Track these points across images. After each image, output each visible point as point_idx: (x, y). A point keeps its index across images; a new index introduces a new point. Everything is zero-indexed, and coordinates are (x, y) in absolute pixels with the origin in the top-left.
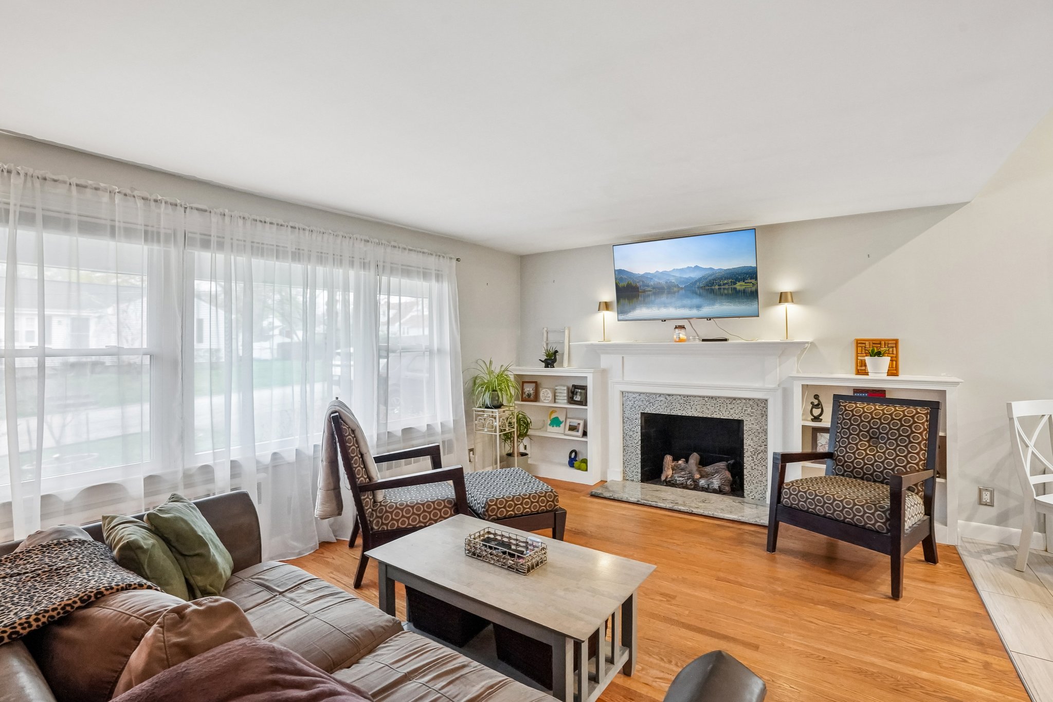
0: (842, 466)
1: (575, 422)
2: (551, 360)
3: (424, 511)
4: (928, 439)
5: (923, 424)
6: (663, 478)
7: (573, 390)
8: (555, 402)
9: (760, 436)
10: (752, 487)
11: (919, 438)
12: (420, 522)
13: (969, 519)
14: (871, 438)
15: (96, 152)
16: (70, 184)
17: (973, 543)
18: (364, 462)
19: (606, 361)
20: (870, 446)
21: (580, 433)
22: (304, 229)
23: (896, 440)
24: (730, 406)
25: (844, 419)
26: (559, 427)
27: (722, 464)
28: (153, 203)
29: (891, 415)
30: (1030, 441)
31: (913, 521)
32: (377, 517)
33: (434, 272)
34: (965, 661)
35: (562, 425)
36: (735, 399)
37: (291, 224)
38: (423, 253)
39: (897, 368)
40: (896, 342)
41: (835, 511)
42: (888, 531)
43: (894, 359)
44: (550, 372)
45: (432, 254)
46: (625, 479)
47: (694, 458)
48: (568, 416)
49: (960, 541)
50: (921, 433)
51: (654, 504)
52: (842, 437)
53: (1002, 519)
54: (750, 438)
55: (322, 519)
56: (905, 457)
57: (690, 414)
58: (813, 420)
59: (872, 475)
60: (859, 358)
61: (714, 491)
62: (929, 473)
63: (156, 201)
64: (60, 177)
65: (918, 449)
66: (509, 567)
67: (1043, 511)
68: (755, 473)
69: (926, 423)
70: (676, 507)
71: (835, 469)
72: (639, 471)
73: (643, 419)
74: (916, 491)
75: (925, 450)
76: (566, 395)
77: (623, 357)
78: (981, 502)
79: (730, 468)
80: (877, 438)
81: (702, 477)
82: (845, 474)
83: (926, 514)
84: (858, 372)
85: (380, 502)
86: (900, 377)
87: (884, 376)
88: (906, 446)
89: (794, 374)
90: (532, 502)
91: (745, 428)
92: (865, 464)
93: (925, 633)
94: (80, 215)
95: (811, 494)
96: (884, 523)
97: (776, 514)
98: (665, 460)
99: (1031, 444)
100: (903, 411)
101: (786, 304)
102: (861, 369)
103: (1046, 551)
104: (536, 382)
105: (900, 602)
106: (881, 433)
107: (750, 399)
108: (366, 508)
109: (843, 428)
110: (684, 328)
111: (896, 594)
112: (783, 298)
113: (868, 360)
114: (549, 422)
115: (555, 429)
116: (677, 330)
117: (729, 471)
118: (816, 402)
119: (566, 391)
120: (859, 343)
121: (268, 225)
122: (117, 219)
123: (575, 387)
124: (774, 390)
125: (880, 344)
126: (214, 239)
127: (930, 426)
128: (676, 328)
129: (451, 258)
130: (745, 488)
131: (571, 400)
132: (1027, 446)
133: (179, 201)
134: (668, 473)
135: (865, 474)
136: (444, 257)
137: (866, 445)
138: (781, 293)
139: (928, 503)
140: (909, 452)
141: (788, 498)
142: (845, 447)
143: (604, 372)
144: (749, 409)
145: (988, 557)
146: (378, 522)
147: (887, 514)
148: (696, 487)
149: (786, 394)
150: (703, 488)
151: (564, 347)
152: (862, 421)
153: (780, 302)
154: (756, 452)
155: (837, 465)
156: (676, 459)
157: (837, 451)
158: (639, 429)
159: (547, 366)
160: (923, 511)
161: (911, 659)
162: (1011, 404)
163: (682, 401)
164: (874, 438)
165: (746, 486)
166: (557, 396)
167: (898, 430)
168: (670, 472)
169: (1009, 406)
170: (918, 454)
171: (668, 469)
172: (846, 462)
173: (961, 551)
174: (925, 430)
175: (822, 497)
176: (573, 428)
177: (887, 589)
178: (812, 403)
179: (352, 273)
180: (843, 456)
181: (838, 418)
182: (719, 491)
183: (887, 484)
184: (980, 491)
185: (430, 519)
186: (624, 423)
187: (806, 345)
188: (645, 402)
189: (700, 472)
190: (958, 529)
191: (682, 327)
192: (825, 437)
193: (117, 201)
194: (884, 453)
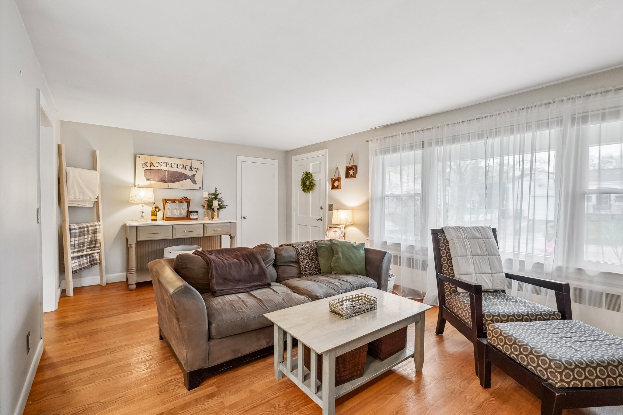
18: (452, 263)
108: (446, 290)
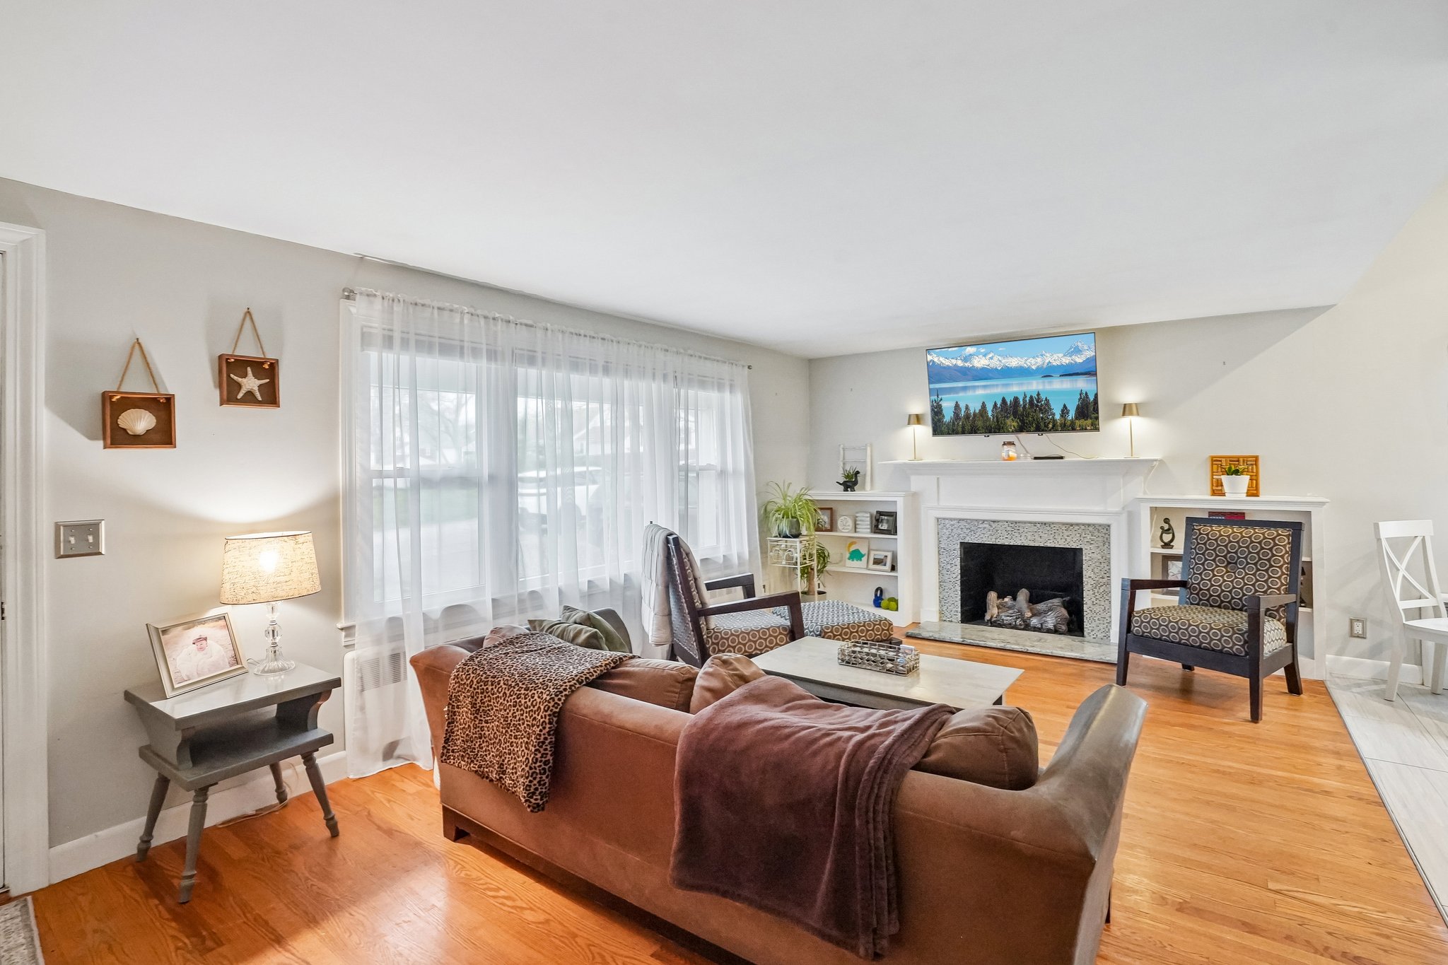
0: (1197, 594)
1: (880, 555)
2: (850, 483)
3: (760, 638)
4: (1291, 563)
5: (1284, 546)
6: (987, 617)
7: (877, 518)
8: (855, 532)
9: (1102, 566)
10: (1094, 624)
11: (1280, 561)
12: (756, 649)
13: (1340, 652)
14: (1229, 563)
15: (461, 276)
16: (433, 308)
17: (1344, 678)
18: (697, 587)
19: (916, 483)
20: (1227, 572)
21: (888, 567)
22: (612, 341)
23: (1255, 564)
24: (1066, 533)
25: (1198, 543)
26: (861, 560)
27: (1056, 601)
28: (491, 321)
29: (1250, 537)
30: (1401, 564)
31: (1274, 646)
32: (713, 643)
33: (727, 383)
34: (1320, 765)
35: (864, 559)
36: (1072, 525)
37: (602, 335)
38: (718, 361)
39: (1257, 488)
40: (1256, 459)
41: (1190, 636)
42: (1247, 654)
43: (1254, 477)
44: (850, 496)
45: (725, 362)
46: (941, 620)
47: (1023, 595)
48: (871, 548)
49: (1328, 675)
50: (1282, 557)
51: (982, 643)
52: (1197, 564)
53: (1375, 653)
54: (1090, 569)
55: (657, 645)
56: (1266, 581)
57: (1019, 543)
58: (1163, 547)
59: (1230, 602)
60: (1214, 477)
61: (1049, 631)
62: (1291, 598)
63: (494, 319)
64: (427, 302)
65: (1280, 573)
66: (887, 670)
67: (1418, 638)
68: (1097, 608)
69: (1288, 546)
70: (1008, 647)
71: (1189, 598)
72: (959, 610)
73: (962, 550)
74: (1278, 617)
75: (1287, 574)
76: (869, 523)
77: (938, 478)
78: (1352, 635)
79: (1067, 606)
80: (1236, 563)
81: (1034, 615)
82: (1201, 603)
83: (1288, 642)
84: (1214, 493)
85: (713, 629)
86: (1260, 498)
87: (1243, 497)
88: (1267, 571)
89: (1141, 495)
90: (868, 631)
91: (1084, 558)
92: (1223, 591)
93: (1283, 747)
94: (472, 342)
95: (1164, 620)
96: (1241, 646)
97: (1126, 644)
98: (989, 598)
99: (1402, 567)
100: (1263, 534)
101: (1130, 417)
102: (1217, 490)
103: (1423, 685)
104: (831, 509)
105: (1260, 724)
106: (1239, 558)
107: (1089, 525)
108: (703, 634)
109: (1197, 554)
110: (1014, 444)
111: (1255, 716)
112: (1126, 410)
113: (1224, 478)
114: (848, 555)
115: (856, 563)
116: (1005, 447)
117: (1065, 608)
118: (1166, 527)
119: (869, 519)
120: (1215, 460)
121: (582, 337)
122: (466, 338)
123: (880, 513)
124: (1117, 514)
125: (1238, 461)
126: (539, 355)
127: (1292, 548)
128: (1004, 444)
129: (743, 366)
130: (1085, 626)
131: (876, 529)
132: (1398, 570)
133: (511, 318)
134: (992, 611)
135: (1222, 602)
136: (736, 365)
137: (1223, 571)
138: (1125, 404)
139: (1291, 630)
140: (1270, 577)
141: (1140, 627)
142: (1200, 574)
143: (915, 495)
144: (1089, 537)
145: (1358, 690)
146: (714, 649)
147: (1246, 635)
148: (1027, 627)
149: (1132, 518)
150: (1035, 627)
151: (866, 467)
152: (1218, 545)
153: (1124, 414)
154: (1097, 585)
155: (1192, 594)
156: (1001, 596)
157: (1191, 578)
158: (958, 561)
159: (846, 490)
160: (1285, 638)
161: (1269, 764)
162: (1378, 524)
163: (1009, 529)
164: (1231, 563)
165: (1086, 625)
166: (858, 524)
167: (1258, 553)
168: (995, 611)
169: (1376, 526)
170: (1279, 578)
171: (993, 607)
172: (1201, 589)
173: (1328, 684)
174: (1287, 552)
175: (1177, 623)
176: (878, 562)
177: (1246, 713)
178: (1162, 528)
179: (654, 386)
180: (1198, 584)
181: (1191, 543)
182: (1055, 631)
183: (1246, 611)
184: (1352, 621)
185: (766, 646)
186: (939, 554)
187: (1155, 463)
188: (965, 530)
189: (1031, 610)
190: (1327, 663)
191: (1011, 444)
192: (1176, 566)
193: (466, 321)
194: (1243, 578)
